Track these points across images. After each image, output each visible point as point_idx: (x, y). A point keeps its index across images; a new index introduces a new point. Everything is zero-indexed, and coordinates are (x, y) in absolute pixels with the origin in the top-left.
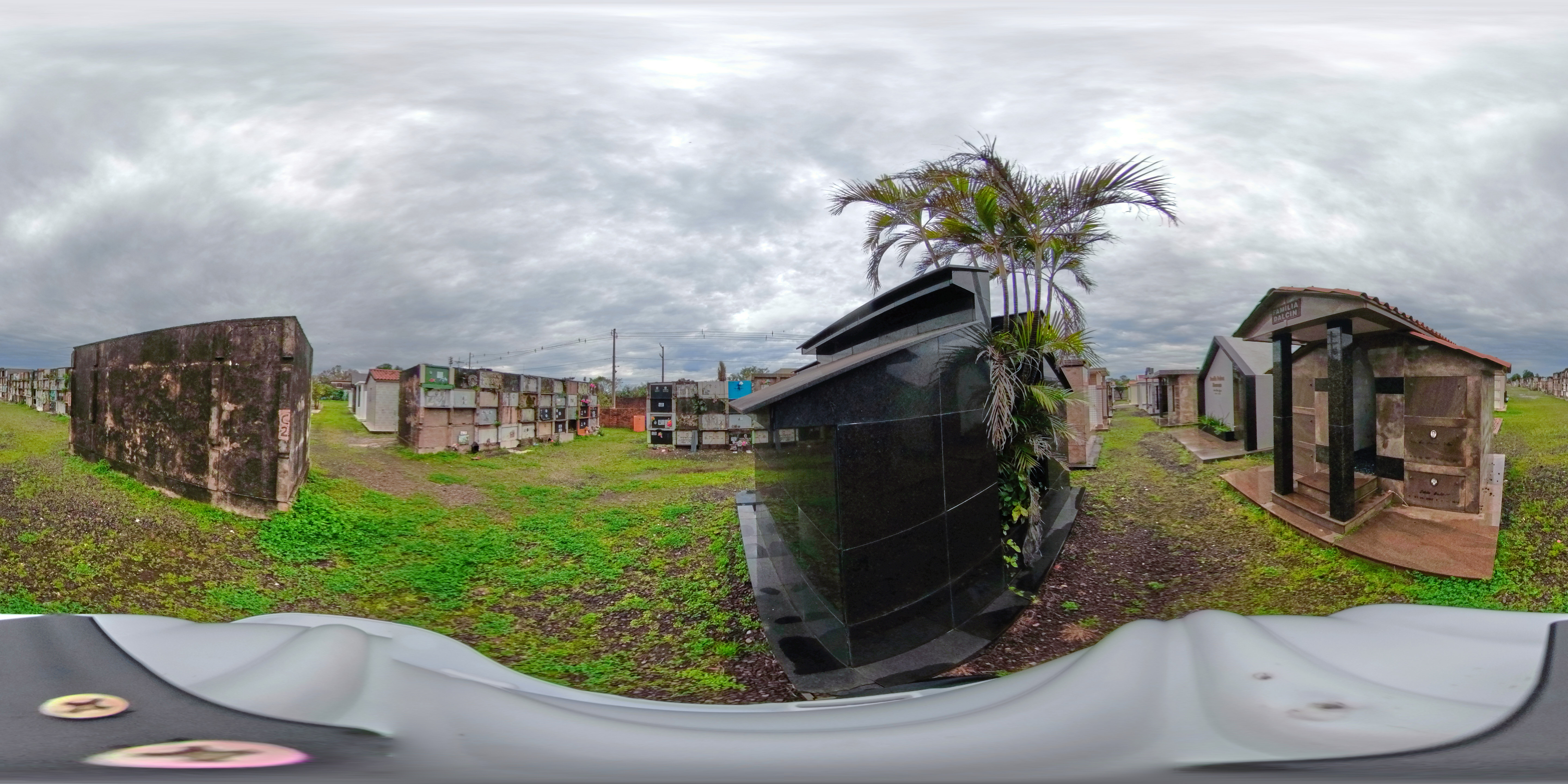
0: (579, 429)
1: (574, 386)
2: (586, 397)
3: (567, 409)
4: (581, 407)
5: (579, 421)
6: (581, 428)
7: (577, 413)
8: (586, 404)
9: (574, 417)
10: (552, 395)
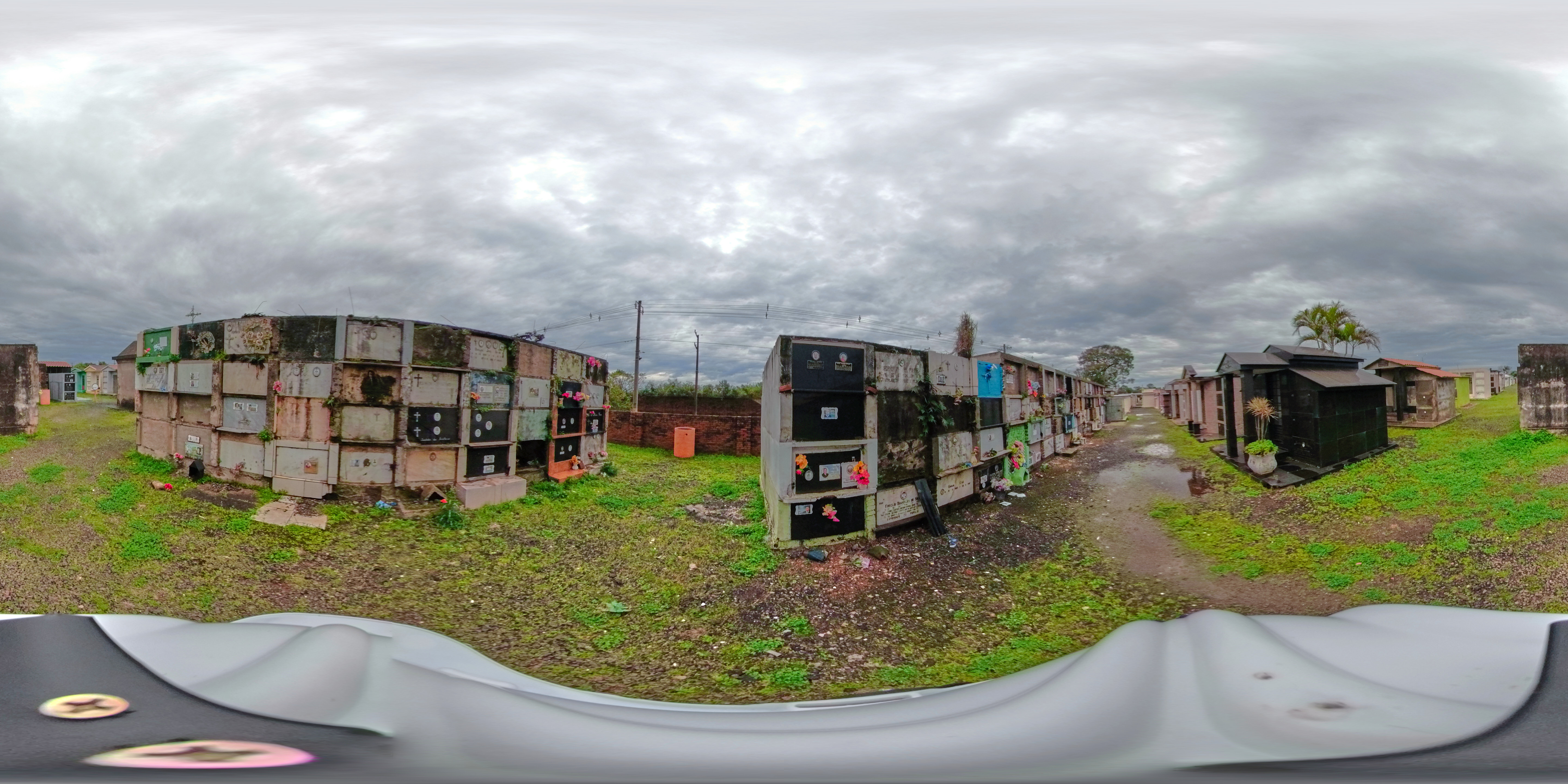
0: (552, 463)
1: (540, 357)
2: (577, 387)
3: (515, 415)
4: (560, 410)
5: (553, 445)
6: (558, 458)
7: (549, 422)
8: (576, 403)
9: (538, 433)
10: (460, 374)
